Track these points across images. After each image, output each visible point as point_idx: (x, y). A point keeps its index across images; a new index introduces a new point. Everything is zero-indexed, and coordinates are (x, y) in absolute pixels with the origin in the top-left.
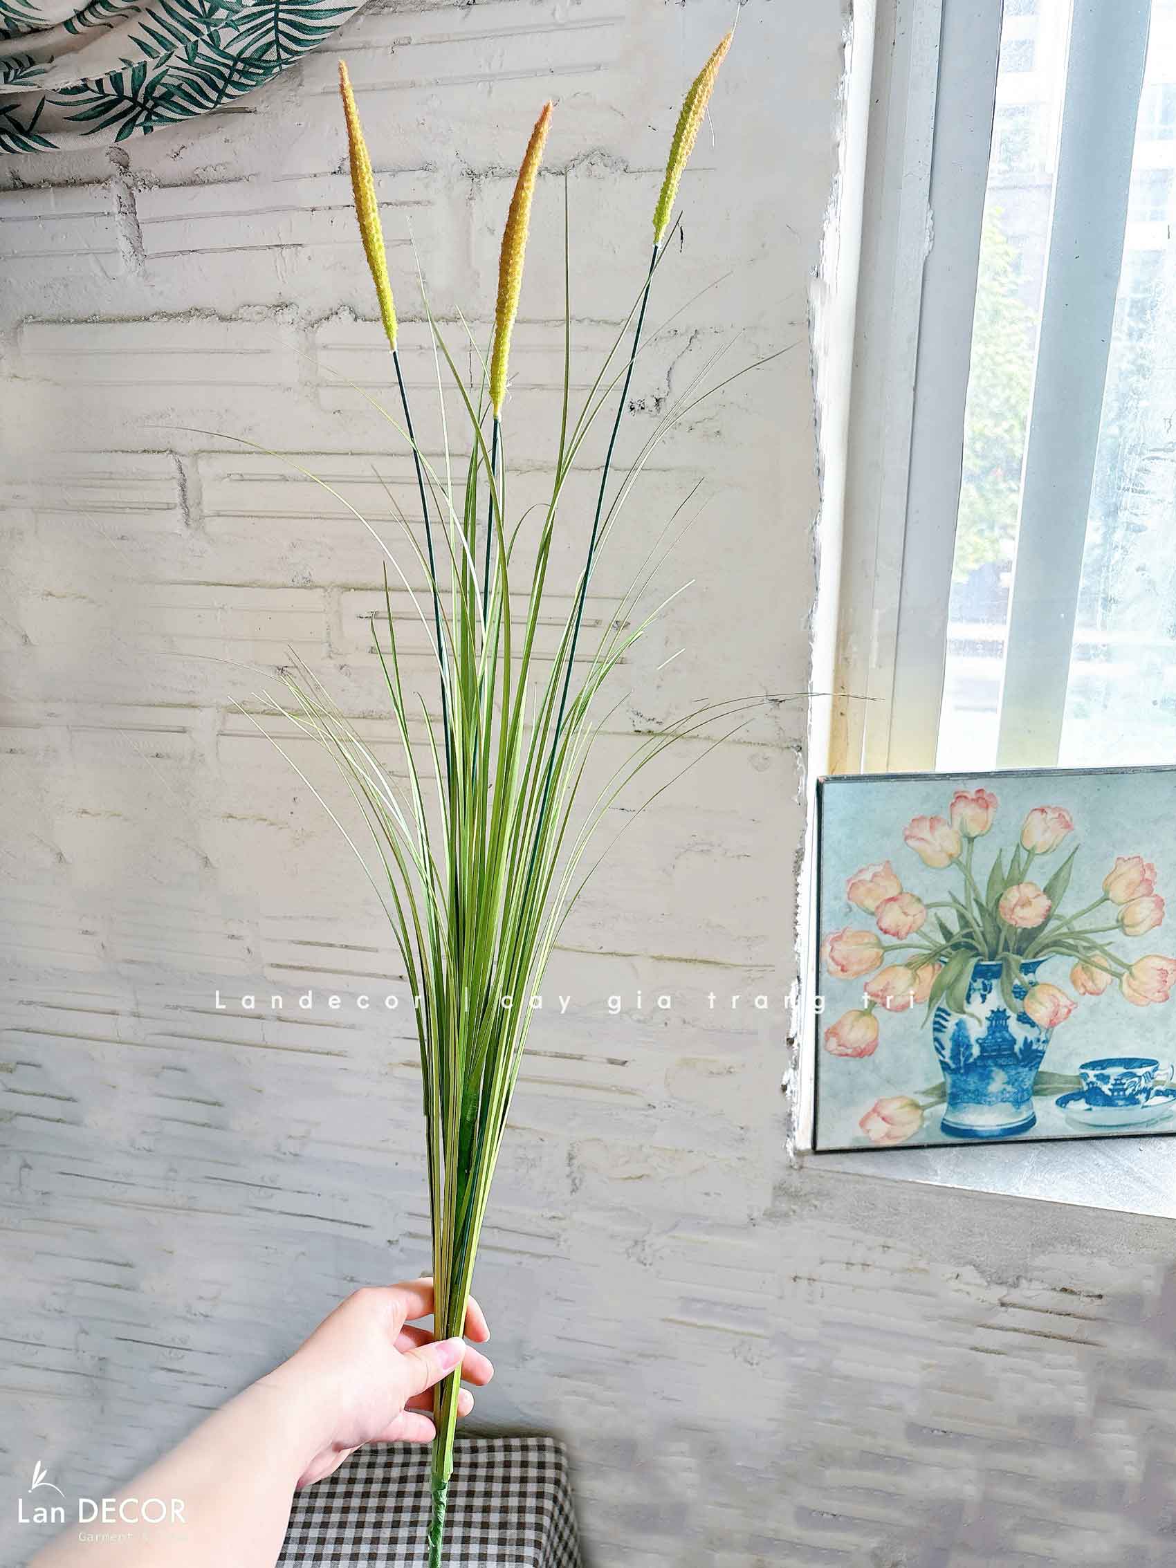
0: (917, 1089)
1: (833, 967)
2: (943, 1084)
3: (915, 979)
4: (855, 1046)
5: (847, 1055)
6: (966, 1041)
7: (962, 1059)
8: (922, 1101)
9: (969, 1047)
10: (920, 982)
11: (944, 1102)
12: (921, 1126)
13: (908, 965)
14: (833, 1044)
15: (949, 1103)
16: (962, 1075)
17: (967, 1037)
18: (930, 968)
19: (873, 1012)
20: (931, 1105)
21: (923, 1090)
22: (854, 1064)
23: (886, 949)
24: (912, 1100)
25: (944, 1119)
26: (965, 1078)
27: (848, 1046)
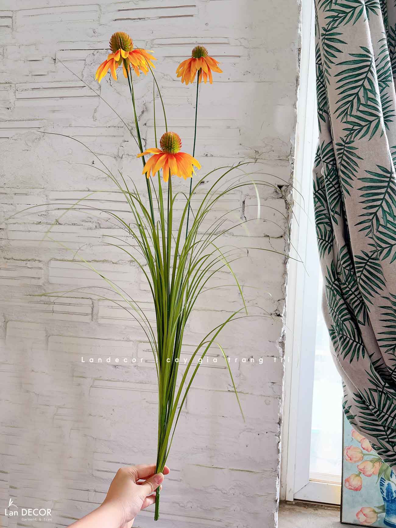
0: (375, 506)
1: (347, 458)
2: (384, 505)
3: (374, 467)
4: (355, 486)
5: (352, 489)
6: (391, 491)
7: (390, 497)
8: (377, 510)
9: (392, 493)
10: (375, 468)
11: (384, 512)
12: (377, 520)
13: (371, 461)
14: (347, 484)
15: (386, 513)
16: (390, 503)
17: (391, 490)
18: (378, 463)
19: (360, 476)
20: (380, 513)
21: (377, 506)
22: (354, 493)
23: (364, 455)
24: (373, 509)
25: (385, 519)
26: (391, 504)
27: (352, 486)
